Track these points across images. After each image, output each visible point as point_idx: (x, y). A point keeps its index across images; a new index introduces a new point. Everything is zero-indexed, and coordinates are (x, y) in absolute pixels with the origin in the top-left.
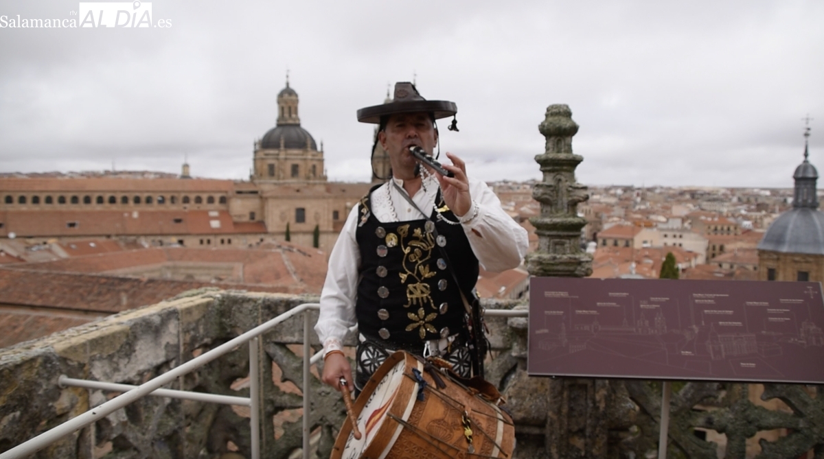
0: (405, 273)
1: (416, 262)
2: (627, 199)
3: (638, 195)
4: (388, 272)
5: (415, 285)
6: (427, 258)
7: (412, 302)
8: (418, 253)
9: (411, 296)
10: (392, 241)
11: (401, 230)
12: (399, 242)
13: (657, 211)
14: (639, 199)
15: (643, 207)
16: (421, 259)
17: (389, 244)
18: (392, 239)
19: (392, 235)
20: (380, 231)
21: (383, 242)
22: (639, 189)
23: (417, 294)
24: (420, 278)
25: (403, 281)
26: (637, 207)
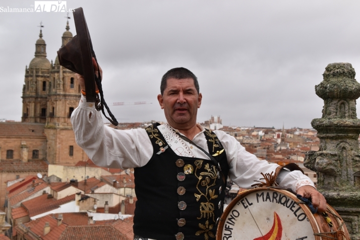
0: (199, 194)
1: (206, 187)
2: (268, 140)
3: (278, 136)
4: (186, 192)
5: (205, 204)
6: (213, 185)
7: (203, 216)
8: (208, 180)
9: (203, 211)
10: (188, 170)
11: (197, 163)
12: (194, 172)
13: (297, 151)
14: (279, 141)
15: (283, 148)
16: (209, 185)
17: (186, 172)
18: (189, 169)
19: (189, 166)
20: (180, 162)
21: (182, 170)
22: (279, 131)
23: (207, 210)
24: (209, 199)
25: (197, 200)
26: (278, 148)
